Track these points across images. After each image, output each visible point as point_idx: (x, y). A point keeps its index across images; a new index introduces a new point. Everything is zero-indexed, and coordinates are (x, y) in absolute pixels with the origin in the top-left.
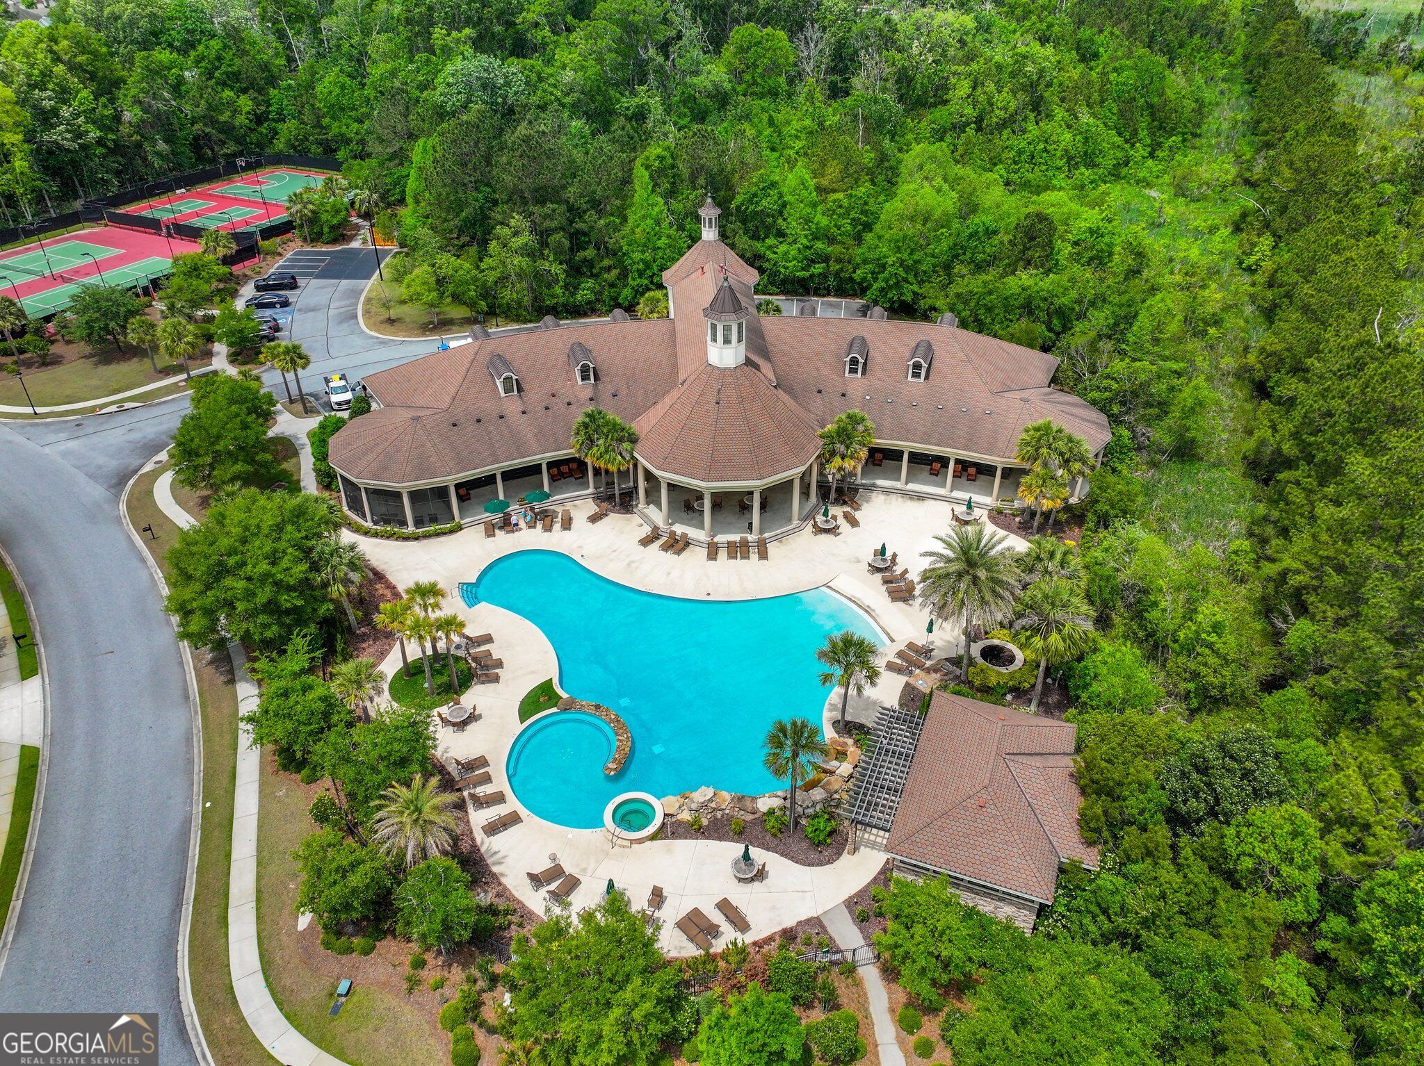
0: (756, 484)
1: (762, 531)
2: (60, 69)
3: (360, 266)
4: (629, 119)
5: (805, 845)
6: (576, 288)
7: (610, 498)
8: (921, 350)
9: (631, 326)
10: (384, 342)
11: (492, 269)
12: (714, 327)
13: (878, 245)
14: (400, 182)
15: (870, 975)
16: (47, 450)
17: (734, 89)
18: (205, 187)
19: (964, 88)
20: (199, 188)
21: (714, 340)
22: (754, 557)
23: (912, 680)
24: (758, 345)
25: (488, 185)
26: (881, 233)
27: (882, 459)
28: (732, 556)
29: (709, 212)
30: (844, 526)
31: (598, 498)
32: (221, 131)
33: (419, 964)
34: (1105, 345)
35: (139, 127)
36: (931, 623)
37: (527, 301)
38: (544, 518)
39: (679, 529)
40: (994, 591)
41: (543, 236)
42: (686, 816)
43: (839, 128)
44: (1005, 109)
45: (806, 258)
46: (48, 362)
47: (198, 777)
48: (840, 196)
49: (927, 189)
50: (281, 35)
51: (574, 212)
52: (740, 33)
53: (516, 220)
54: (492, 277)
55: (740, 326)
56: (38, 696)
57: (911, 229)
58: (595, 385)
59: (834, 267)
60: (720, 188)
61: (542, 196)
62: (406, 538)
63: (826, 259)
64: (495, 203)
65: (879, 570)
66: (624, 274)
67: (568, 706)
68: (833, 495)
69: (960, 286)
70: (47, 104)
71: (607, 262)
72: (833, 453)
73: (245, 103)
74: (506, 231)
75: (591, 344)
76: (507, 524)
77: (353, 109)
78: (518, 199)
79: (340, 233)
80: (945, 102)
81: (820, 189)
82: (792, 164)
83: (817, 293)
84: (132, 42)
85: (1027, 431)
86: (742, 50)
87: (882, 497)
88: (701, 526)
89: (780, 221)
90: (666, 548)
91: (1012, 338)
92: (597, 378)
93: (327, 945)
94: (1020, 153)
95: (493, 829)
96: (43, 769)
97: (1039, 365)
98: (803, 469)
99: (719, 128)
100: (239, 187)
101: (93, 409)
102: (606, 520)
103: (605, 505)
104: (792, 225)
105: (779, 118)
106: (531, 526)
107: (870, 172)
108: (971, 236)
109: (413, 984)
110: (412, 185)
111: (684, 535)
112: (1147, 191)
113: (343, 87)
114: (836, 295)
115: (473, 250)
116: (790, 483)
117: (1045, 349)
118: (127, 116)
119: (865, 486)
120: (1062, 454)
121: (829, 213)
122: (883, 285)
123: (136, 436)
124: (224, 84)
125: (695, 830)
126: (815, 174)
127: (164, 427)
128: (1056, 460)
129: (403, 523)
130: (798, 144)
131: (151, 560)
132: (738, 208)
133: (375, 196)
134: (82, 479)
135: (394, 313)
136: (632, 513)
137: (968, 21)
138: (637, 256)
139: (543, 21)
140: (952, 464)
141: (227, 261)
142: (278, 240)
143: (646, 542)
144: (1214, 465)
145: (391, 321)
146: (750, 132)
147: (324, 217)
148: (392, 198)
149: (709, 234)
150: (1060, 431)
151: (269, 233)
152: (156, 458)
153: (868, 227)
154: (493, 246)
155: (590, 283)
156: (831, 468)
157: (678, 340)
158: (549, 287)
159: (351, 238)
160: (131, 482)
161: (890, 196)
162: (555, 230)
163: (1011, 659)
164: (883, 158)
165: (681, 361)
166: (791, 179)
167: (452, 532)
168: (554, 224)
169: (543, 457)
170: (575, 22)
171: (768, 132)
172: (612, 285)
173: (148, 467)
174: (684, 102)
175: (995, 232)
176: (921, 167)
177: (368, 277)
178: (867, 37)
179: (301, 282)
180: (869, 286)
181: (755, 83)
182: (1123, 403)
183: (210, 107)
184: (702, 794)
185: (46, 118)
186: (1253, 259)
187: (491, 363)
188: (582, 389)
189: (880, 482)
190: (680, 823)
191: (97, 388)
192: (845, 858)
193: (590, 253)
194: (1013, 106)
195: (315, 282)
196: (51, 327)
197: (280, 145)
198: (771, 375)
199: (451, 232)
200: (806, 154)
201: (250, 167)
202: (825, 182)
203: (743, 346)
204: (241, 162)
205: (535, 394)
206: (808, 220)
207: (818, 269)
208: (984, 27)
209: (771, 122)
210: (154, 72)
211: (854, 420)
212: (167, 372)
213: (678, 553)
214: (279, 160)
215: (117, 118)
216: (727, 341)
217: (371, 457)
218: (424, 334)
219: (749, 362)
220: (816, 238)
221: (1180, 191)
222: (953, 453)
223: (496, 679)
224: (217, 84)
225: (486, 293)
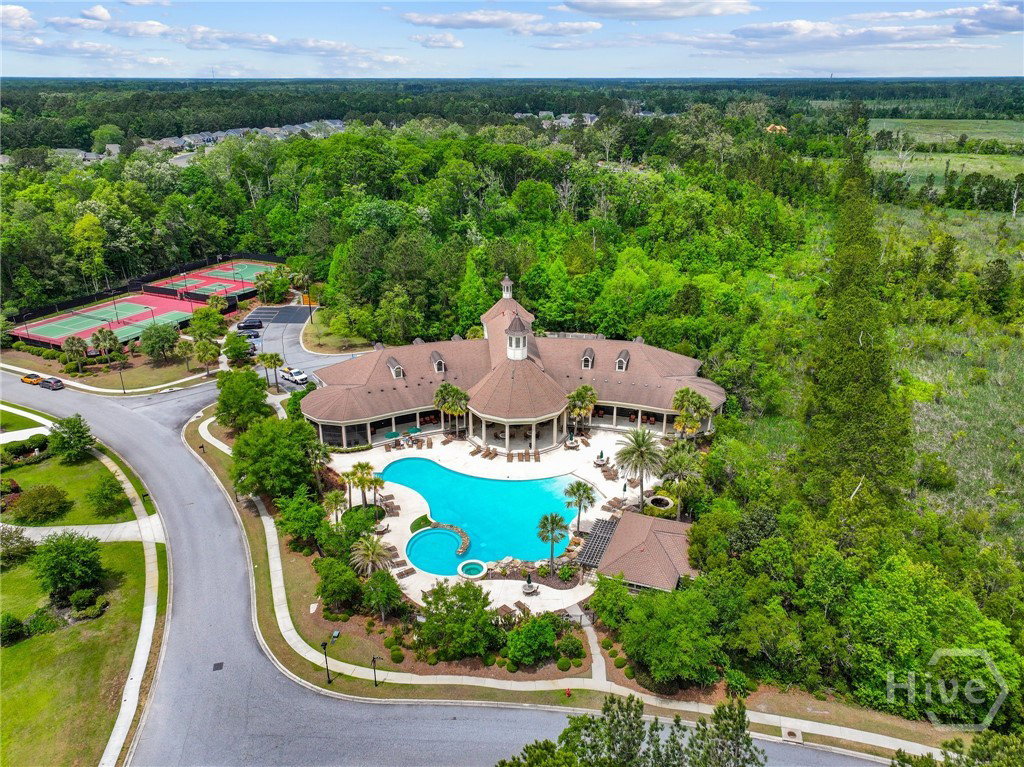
0: (533, 420)
1: (536, 448)
2: (124, 207)
3: (298, 316)
4: (458, 233)
5: (558, 581)
6: (429, 327)
7: (453, 433)
8: (624, 354)
9: (464, 342)
10: (317, 356)
11: (382, 315)
12: (511, 339)
13: (604, 303)
14: (325, 269)
15: (590, 631)
16: (134, 411)
17: (520, 216)
18: (197, 272)
19: (658, 216)
20: (194, 272)
21: (511, 345)
22: (532, 460)
23: (615, 514)
24: (534, 352)
25: (381, 270)
26: (604, 296)
27: (601, 412)
28: (520, 460)
29: (507, 283)
30: (582, 446)
31: (446, 433)
32: (208, 240)
33: (371, 624)
34: (728, 355)
35: (163, 238)
36: (625, 486)
37: (400, 333)
38: (418, 443)
39: (492, 447)
40: (651, 459)
41: (413, 296)
42: (498, 570)
43: (582, 238)
44: (680, 227)
45: (562, 310)
46: (126, 366)
47: (249, 555)
48: (581, 276)
49: (630, 272)
50: (243, 184)
51: (431, 284)
52: (522, 185)
53: (398, 288)
54: (380, 321)
55: (525, 338)
56: (159, 522)
57: (620, 293)
58: (445, 374)
59: (578, 315)
60: (513, 271)
61: (411, 276)
62: (342, 452)
63: (574, 311)
64: (384, 280)
65: (599, 466)
66: (456, 320)
67: (436, 526)
68: (576, 432)
69: (647, 323)
70: (117, 226)
71: (448, 312)
72: (575, 406)
73: (223, 223)
74: (390, 294)
75: (442, 352)
76: (397, 445)
77: (289, 226)
78: (396, 277)
79: (284, 298)
80: (647, 223)
81: (570, 273)
82: (553, 258)
83: (569, 330)
84: (159, 189)
85: (677, 393)
86: (524, 194)
87: (603, 433)
88: (504, 446)
89: (547, 289)
90: (485, 456)
91: (676, 351)
92: (446, 370)
93: (326, 618)
94: (691, 253)
95: (401, 575)
96: (169, 553)
97: (690, 365)
98: (559, 413)
99: (510, 238)
100: (216, 271)
101: (157, 390)
102: (450, 444)
103: (450, 436)
104: (554, 292)
105: (548, 232)
106: (411, 446)
107: (601, 264)
108: (655, 298)
109: (370, 632)
110: (333, 270)
111: (495, 450)
112: (768, 275)
113: (283, 214)
114: (580, 332)
115: (370, 305)
116: (550, 422)
117: (695, 357)
118: (158, 231)
119: (594, 428)
120: (695, 405)
121: (575, 285)
122: (606, 324)
123: (180, 404)
124: (211, 213)
125: (504, 576)
126: (566, 264)
127: (198, 400)
128: (692, 408)
129: (341, 445)
130: (558, 248)
131: (204, 463)
132: (523, 283)
133: (307, 276)
134: (157, 424)
135: (323, 340)
136: (465, 440)
137: (660, 178)
138: (465, 309)
139: (406, 178)
140: (640, 414)
141: (223, 312)
142: (248, 301)
143: (474, 453)
144: (788, 418)
145: (320, 345)
146: (530, 241)
147: (277, 288)
148: (318, 276)
149: (507, 295)
150: (694, 393)
151: (243, 297)
152: (198, 414)
153: (598, 293)
154: (383, 302)
155: (437, 324)
156: (574, 415)
157: (490, 349)
158: (414, 326)
159: (290, 301)
160: (185, 426)
161: (610, 275)
162: (421, 294)
163: (667, 504)
164: (609, 255)
165: (493, 359)
166: (554, 267)
167: (367, 449)
168: (419, 291)
169: (418, 409)
170: (425, 179)
171: (540, 241)
172: (450, 325)
173: (193, 419)
174: (489, 224)
175: (669, 296)
176: (628, 261)
177: (303, 322)
178: (600, 186)
179: (264, 324)
180: (599, 326)
181: (532, 213)
182: (734, 383)
183: (204, 226)
184: (507, 560)
185: (114, 234)
186: (824, 312)
187: (388, 361)
188: (438, 375)
189: (602, 425)
190: (496, 573)
191: (156, 380)
192: (578, 587)
193: (437, 307)
194: (685, 226)
195: (272, 325)
196: (127, 348)
197: (241, 247)
198: (541, 366)
199: (356, 295)
200: (561, 253)
201: (225, 259)
202: (572, 269)
203: (526, 349)
204: (219, 257)
205: (412, 378)
206: (563, 289)
207: (569, 317)
208: (670, 181)
209: (543, 235)
210: (176, 207)
211: (586, 389)
212: (194, 371)
213: (492, 458)
214: (241, 256)
215: (152, 233)
216: (518, 346)
217: (326, 408)
218: (340, 352)
219: (528, 358)
220: (567, 299)
221: (788, 274)
222: (641, 407)
223: (398, 515)
224: (208, 212)
225: (376, 329)
